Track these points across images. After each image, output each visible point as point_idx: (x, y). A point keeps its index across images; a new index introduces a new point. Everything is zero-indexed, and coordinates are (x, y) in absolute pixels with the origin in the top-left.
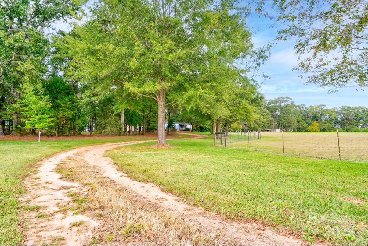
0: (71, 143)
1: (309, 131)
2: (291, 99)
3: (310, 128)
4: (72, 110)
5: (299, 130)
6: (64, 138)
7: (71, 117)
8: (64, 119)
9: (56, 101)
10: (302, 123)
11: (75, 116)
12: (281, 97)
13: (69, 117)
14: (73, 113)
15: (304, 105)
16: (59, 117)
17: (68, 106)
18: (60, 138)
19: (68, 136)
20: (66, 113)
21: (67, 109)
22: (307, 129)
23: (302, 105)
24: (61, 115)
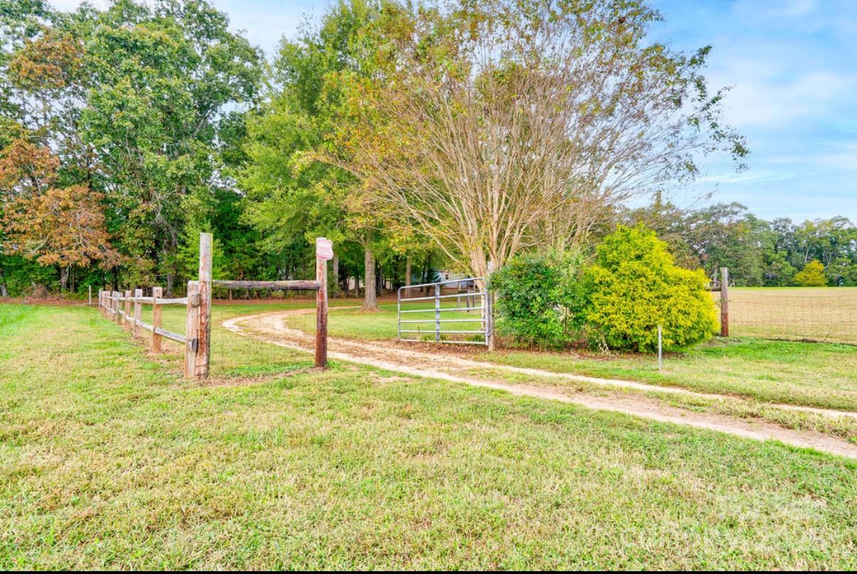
0: (251, 308)
1: (796, 286)
2: (746, 208)
3: (800, 276)
4: (252, 257)
5: (770, 282)
6: (241, 301)
7: (250, 267)
8: (241, 271)
9: (229, 242)
10: (780, 266)
11: (258, 266)
12: (719, 205)
13: (247, 268)
14: (253, 261)
15: (787, 220)
16: (233, 269)
17: (246, 250)
18: (236, 301)
19: (248, 299)
20: (244, 261)
21: (245, 256)
22: (792, 280)
23: (780, 221)
24: (237, 266)
